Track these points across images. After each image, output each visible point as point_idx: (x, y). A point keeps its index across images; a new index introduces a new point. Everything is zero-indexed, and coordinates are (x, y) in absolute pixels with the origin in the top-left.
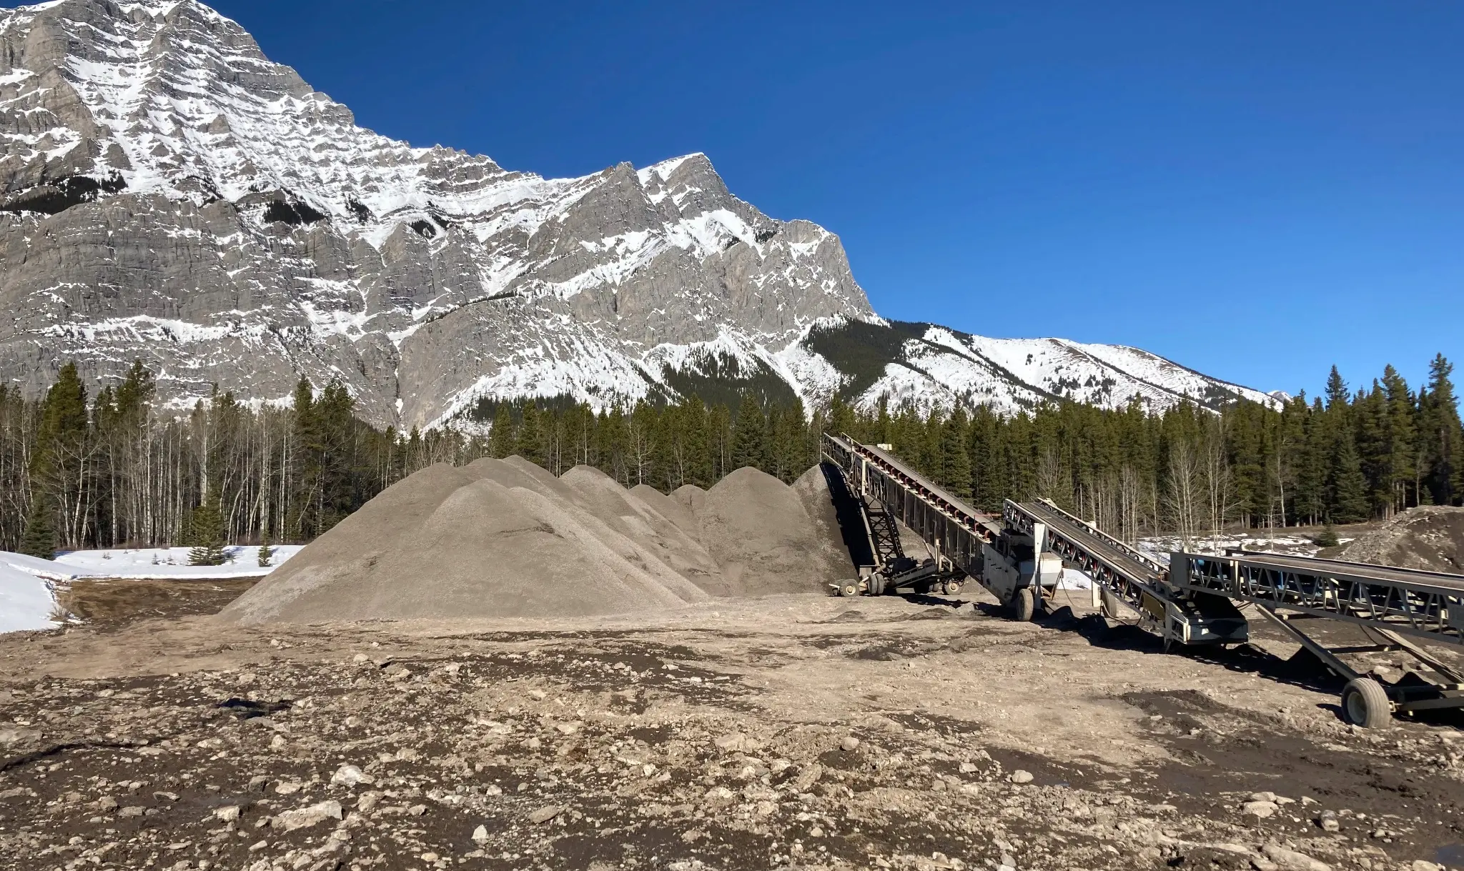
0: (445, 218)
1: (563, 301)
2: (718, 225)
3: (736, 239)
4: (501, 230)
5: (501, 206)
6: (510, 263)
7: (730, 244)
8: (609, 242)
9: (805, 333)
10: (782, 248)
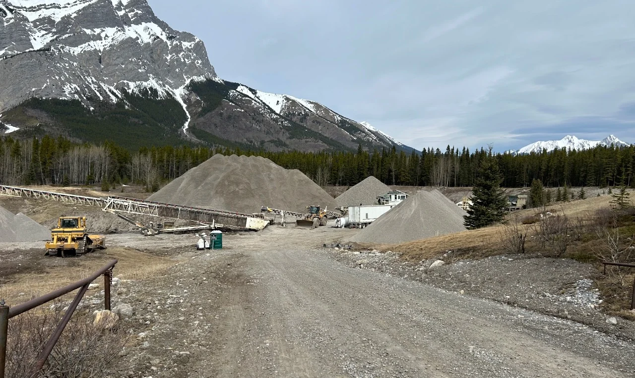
0: (12, 8)
1: (74, 55)
2: (150, 30)
3: (158, 37)
4: (41, 17)
5: (41, 5)
6: (46, 34)
7: (155, 39)
8: (98, 31)
9: (188, 82)
10: (179, 44)
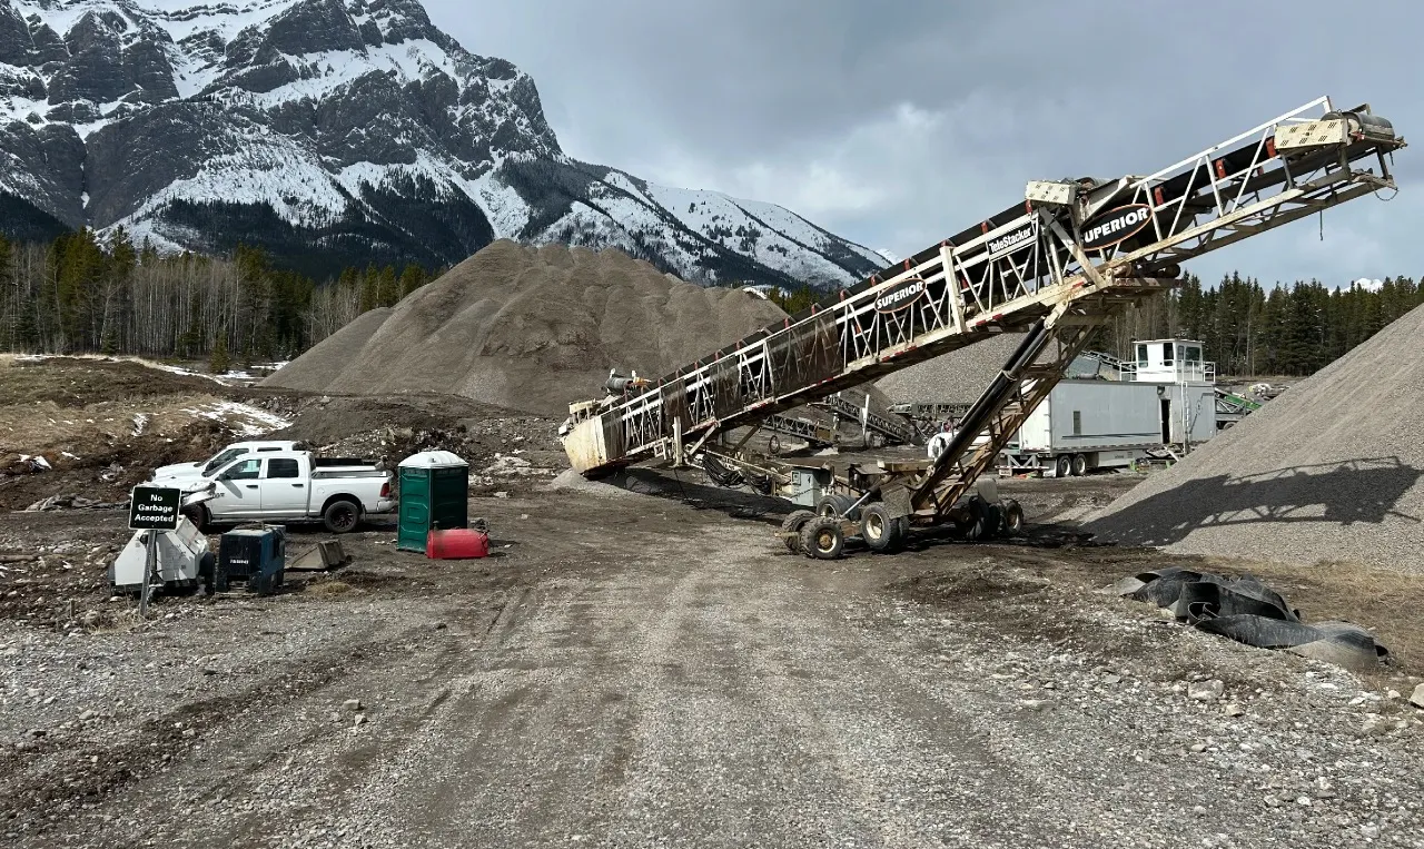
0: (138, 13)
1: (262, 111)
3: (437, 70)
4: (197, 32)
5: (200, 8)
6: (206, 67)
7: (430, 73)
9: (499, 163)
10: (480, 83)
